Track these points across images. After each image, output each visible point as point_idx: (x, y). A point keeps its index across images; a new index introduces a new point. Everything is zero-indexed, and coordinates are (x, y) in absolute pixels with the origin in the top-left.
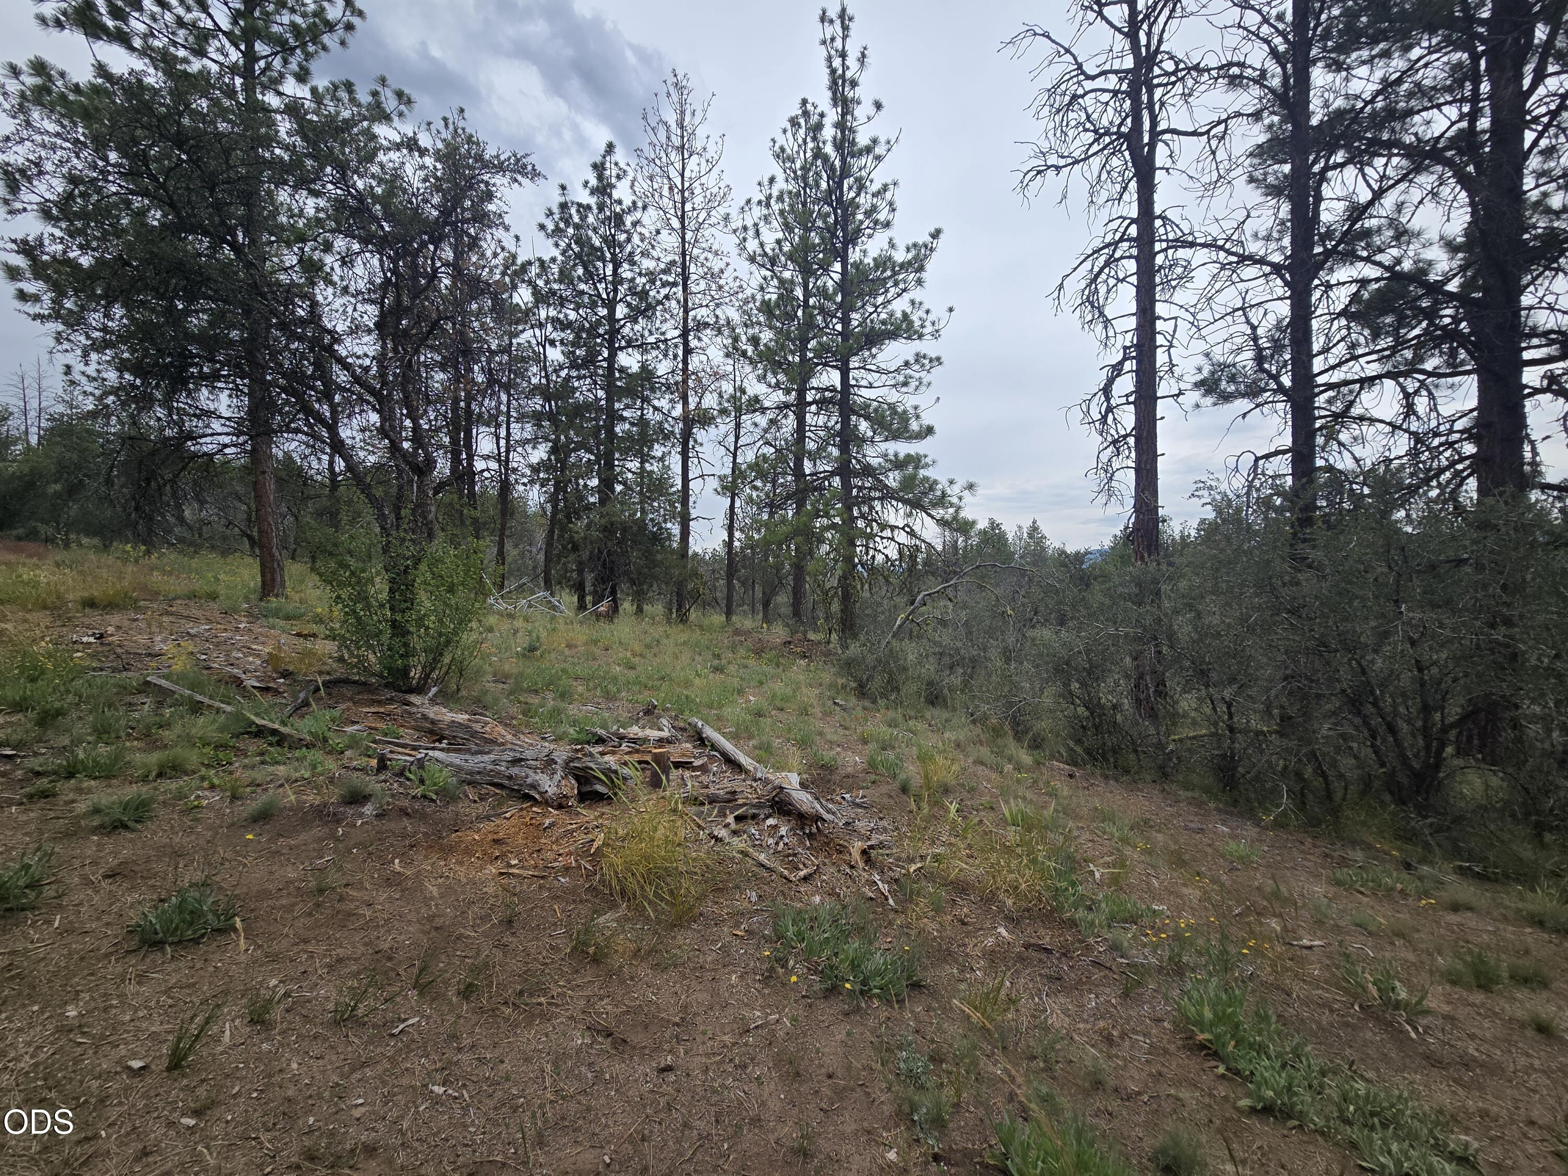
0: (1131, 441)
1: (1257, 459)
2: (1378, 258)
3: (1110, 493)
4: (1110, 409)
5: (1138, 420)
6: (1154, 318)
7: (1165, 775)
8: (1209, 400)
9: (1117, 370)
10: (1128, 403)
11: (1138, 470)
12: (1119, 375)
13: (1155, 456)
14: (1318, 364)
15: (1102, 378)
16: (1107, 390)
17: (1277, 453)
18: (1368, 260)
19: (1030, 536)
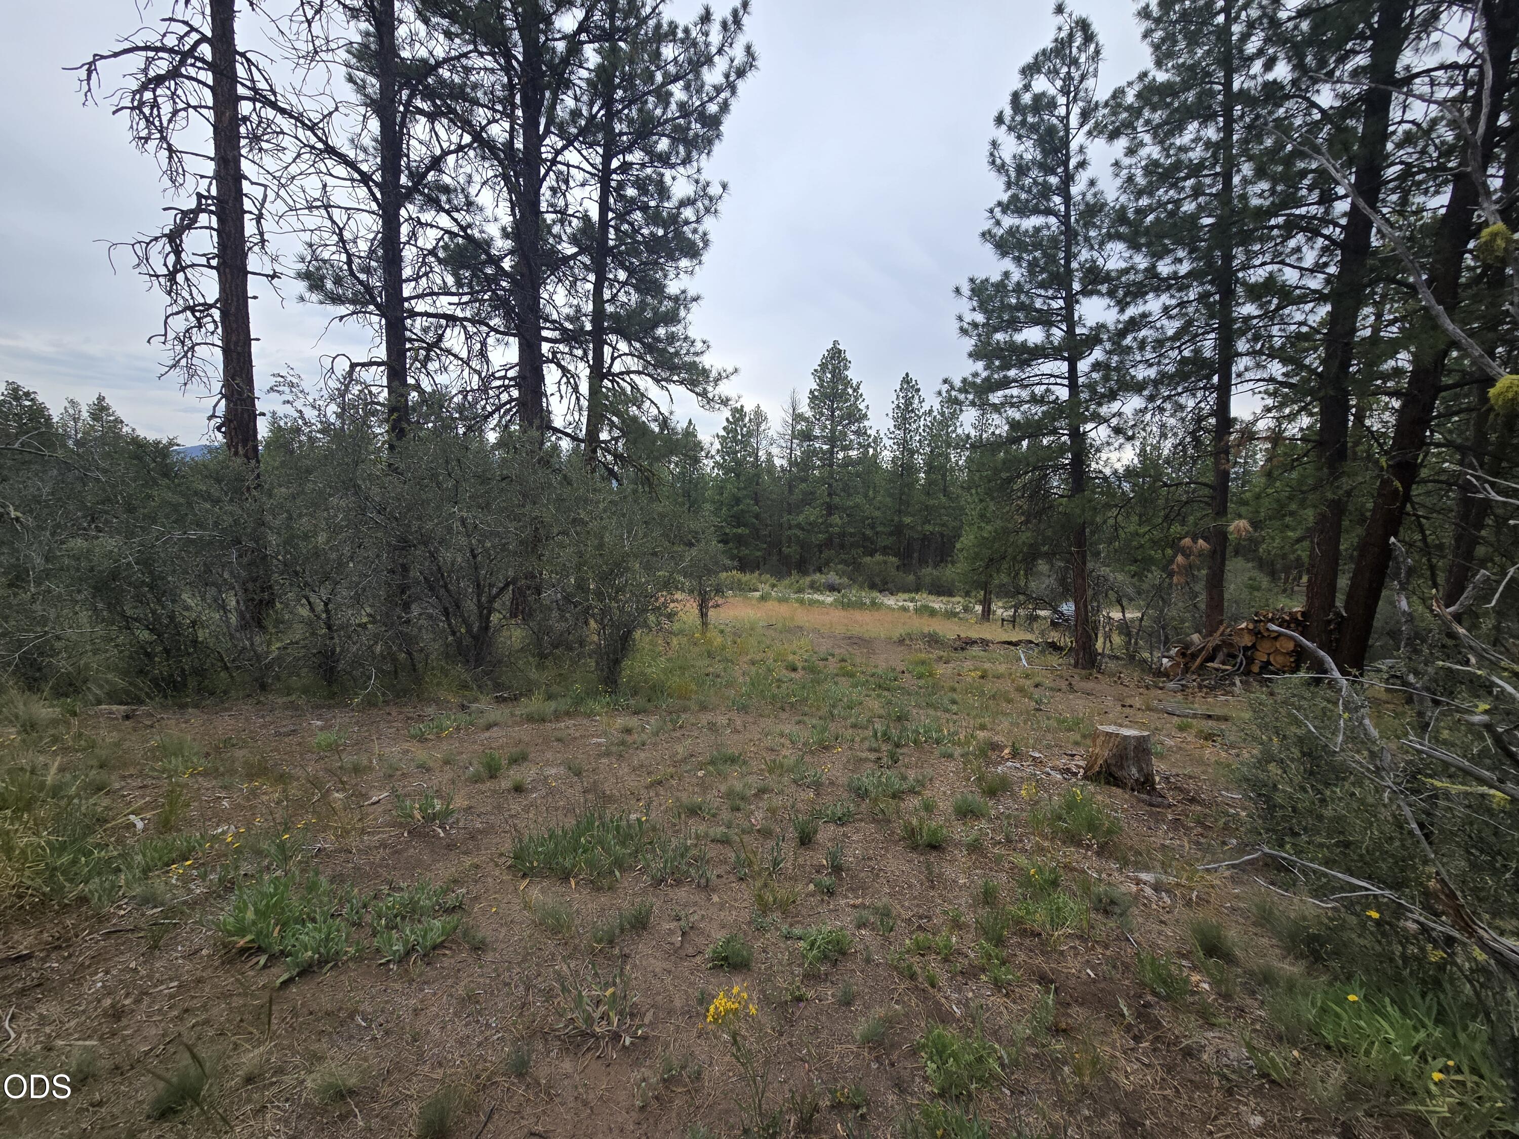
0: (216, 313)
1: (353, 366)
2: (455, 215)
3: (192, 372)
4: (180, 267)
5: (222, 290)
6: (239, 177)
7: (263, 687)
8: (315, 297)
9: (188, 220)
10: (210, 267)
11: (226, 351)
12: (189, 227)
13: (247, 341)
14: (407, 290)
15: (168, 222)
16: (174, 237)
17: (371, 364)
18: (448, 212)
19: (95, 416)
